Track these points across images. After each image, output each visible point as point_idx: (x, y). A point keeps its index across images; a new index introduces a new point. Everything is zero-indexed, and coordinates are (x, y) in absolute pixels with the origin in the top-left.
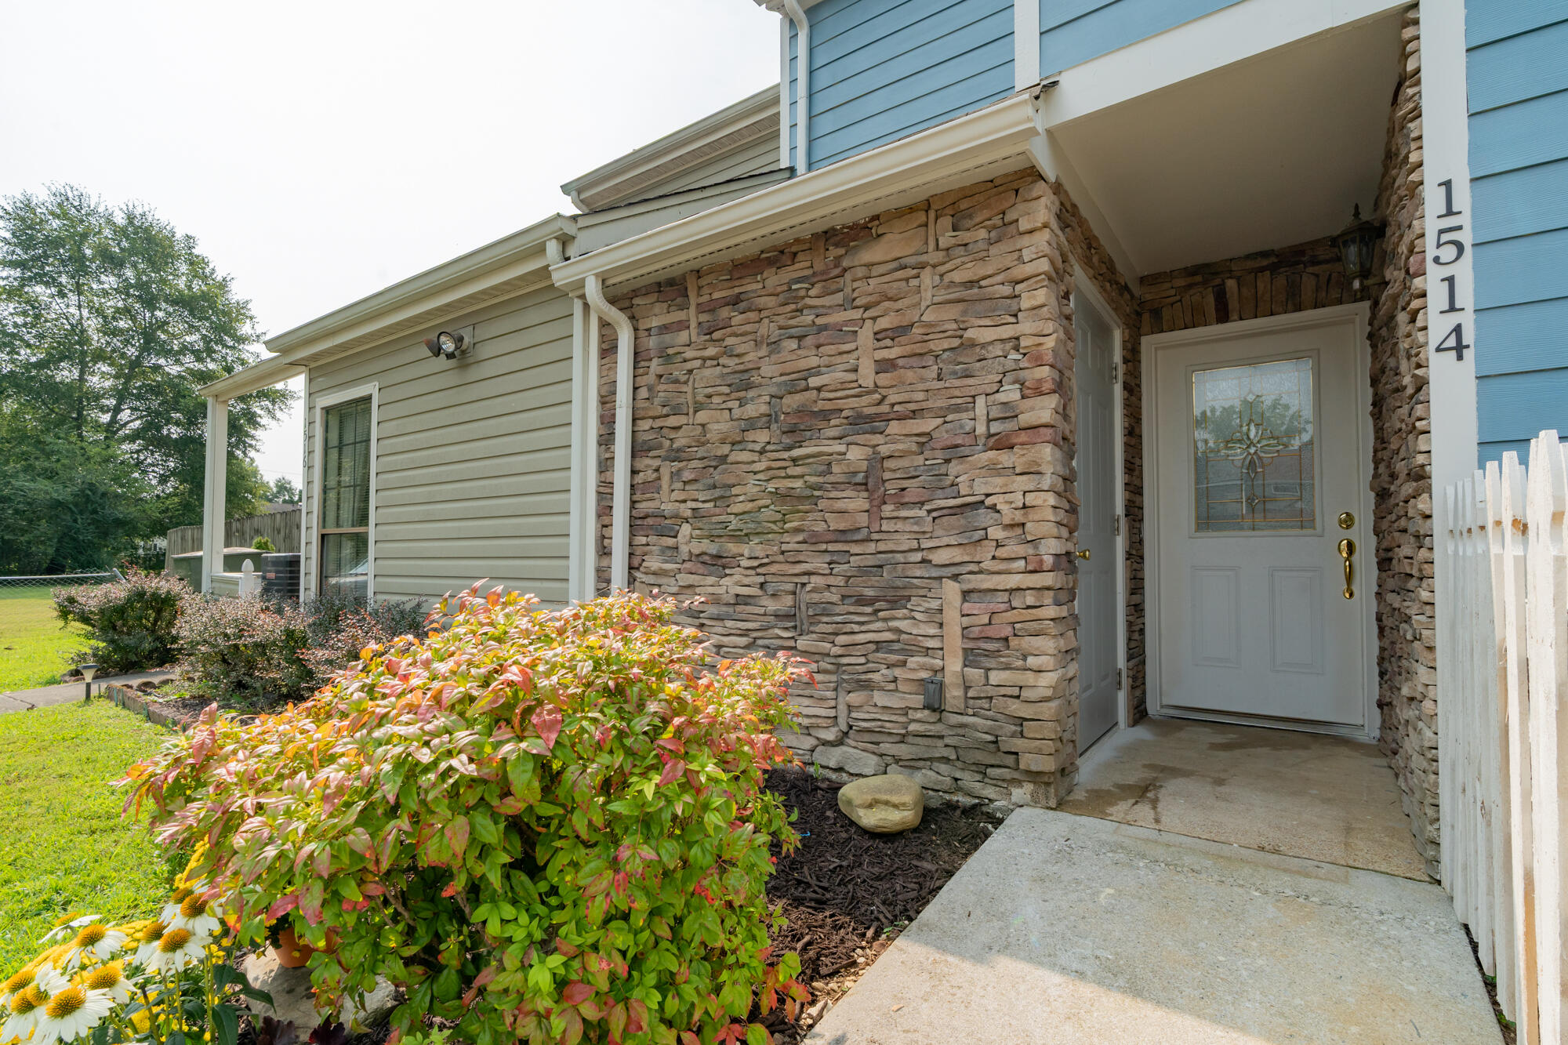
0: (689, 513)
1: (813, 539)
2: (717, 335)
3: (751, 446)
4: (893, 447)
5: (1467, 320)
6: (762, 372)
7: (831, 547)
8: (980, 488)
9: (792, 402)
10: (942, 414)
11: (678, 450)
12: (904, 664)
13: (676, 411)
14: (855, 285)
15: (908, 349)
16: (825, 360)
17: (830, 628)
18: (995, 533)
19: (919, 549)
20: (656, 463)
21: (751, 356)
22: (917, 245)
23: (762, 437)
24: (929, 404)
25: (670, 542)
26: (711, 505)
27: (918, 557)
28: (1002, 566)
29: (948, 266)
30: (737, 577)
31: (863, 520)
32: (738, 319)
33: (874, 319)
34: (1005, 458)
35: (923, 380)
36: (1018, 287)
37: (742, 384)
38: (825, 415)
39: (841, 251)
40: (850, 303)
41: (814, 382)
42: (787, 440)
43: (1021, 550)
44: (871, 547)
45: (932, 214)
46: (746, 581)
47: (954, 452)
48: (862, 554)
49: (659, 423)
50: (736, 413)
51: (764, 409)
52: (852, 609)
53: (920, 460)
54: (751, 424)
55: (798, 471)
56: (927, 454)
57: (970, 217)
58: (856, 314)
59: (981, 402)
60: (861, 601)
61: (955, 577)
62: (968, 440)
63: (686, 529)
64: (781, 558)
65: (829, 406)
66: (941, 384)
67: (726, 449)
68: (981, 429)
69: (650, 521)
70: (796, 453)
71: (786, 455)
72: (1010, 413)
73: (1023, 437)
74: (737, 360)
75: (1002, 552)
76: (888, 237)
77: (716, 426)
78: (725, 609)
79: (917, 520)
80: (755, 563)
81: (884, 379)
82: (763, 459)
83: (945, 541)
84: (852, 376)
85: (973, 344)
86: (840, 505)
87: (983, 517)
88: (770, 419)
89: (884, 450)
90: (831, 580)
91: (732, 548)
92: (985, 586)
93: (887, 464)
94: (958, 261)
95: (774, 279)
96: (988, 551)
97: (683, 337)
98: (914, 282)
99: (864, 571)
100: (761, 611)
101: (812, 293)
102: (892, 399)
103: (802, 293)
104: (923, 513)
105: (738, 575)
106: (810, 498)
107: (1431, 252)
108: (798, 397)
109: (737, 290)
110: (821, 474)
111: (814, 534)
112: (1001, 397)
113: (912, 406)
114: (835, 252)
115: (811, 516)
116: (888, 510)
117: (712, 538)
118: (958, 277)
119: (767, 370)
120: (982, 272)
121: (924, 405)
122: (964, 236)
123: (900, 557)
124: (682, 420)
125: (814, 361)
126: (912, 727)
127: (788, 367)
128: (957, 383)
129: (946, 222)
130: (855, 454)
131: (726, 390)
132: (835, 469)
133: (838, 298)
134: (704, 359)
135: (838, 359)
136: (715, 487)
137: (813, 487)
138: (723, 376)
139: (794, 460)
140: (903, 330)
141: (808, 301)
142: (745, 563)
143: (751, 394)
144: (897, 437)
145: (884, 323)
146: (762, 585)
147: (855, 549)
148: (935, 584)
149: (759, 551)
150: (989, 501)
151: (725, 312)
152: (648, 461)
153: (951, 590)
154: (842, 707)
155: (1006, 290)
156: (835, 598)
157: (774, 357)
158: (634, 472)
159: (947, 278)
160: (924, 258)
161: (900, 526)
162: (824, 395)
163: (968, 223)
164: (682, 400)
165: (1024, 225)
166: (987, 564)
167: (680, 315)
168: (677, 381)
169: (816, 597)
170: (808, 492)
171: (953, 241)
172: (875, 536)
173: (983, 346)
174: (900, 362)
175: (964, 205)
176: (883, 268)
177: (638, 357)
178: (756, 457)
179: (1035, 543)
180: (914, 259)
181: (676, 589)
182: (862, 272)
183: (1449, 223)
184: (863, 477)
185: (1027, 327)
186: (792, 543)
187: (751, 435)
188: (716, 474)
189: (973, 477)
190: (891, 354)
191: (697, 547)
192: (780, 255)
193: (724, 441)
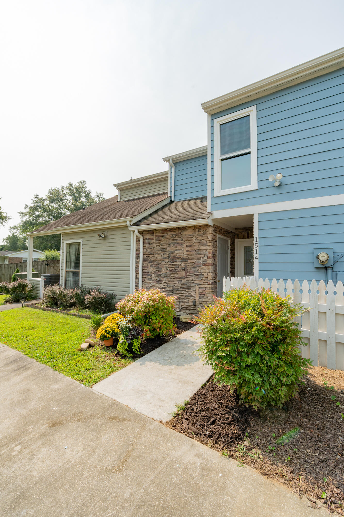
0: (154, 272)
1: (176, 278)
2: (159, 241)
3: (165, 262)
4: (189, 264)
5: (258, 255)
8: (202, 272)
9: (172, 255)
10: (196, 259)
11: (152, 261)
12: (190, 298)
13: (151, 254)
14: (183, 237)
15: (191, 249)
16: (178, 249)
17: (178, 293)
18: (204, 279)
19: (193, 281)
20: (148, 263)
21: (165, 246)
22: (193, 232)
23: (167, 260)
25: (150, 277)
26: (158, 271)
27: (192, 282)
28: (204, 284)
29: (197, 237)
30: (163, 284)
31: (184, 275)
32: (163, 239)
33: (186, 243)
34: (205, 267)
35: (193, 254)
36: (207, 242)
37: (164, 251)
38: (178, 258)
39: (181, 231)
40: (182, 240)
41: (176, 252)
42: (171, 261)
43: (207, 281)
44: (185, 280)
45: (195, 228)
47: (198, 266)
48: (184, 281)
49: (148, 256)
50: (163, 256)
51: (168, 256)
52: (182, 290)
53: (193, 266)
54: (165, 258)
55: (173, 266)
57: (201, 230)
58: (183, 242)
59: (202, 258)
60: (184, 288)
61: (198, 285)
62: (200, 264)
63: (153, 275)
64: (170, 281)
65: (179, 256)
66: (196, 255)
67: (161, 262)
68: (202, 263)
69: (146, 273)
70: (173, 264)
71: (171, 264)
72: (206, 261)
73: (208, 264)
74: (163, 247)
75: (204, 282)
76: (189, 230)
77: (159, 258)
79: (192, 276)
80: (166, 282)
81: (188, 253)
82: (167, 264)
83: (196, 279)
84: (182, 252)
86: (180, 273)
87: (202, 276)
88: (169, 257)
89: (187, 264)
90: (179, 285)
91: (162, 279)
92: (202, 287)
93: (188, 267)
94: (199, 236)
95: (169, 233)
96: (202, 281)
97: (153, 241)
98: (192, 238)
99: (184, 284)
100: (167, 290)
101: (176, 237)
102: (189, 256)
103: (174, 237)
104: (193, 275)
105: (163, 283)
106: (175, 271)
107: (255, 246)
108: (173, 254)
109: (163, 234)
110: (177, 268)
111: (176, 277)
112: (205, 258)
113: (192, 258)
114: (180, 231)
115: (175, 274)
116: (188, 274)
117: (158, 277)
118: (199, 239)
119: (168, 249)
120: (202, 239)
121: (193, 258)
122: (200, 233)
123: (189, 282)
124: (153, 256)
125: (176, 249)
126: (191, 308)
127: (172, 249)
128: (199, 255)
129: (197, 230)
130: (183, 265)
131: (161, 251)
132: (180, 267)
133: (180, 239)
134: (157, 246)
135: (180, 249)
136: (159, 268)
137: (176, 270)
138: (160, 249)
140: (191, 246)
141: (176, 239)
142: (164, 282)
143: (165, 253)
144: (189, 263)
145: (187, 244)
146: (167, 285)
147: (183, 280)
148: (195, 286)
149: (166, 280)
150: (203, 274)
151: (161, 238)
152: (146, 262)
153: (197, 287)
154: (180, 306)
155: (206, 242)
156: (179, 288)
157: (169, 247)
158: (143, 264)
159: (197, 238)
160: (194, 235)
161: (190, 277)
162: (178, 254)
163: (200, 231)
164: (153, 252)
165: (208, 233)
166: (202, 283)
167: (152, 237)
168: (151, 249)
169: (176, 288)
170: (175, 270)
171: (198, 233)
172: (186, 278)
173: (202, 250)
174: (190, 251)
175: (200, 228)
176: (187, 235)
177: (144, 243)
178: (166, 264)
179: (209, 280)
180: (192, 235)
181: (151, 286)
182: (184, 235)
183: (256, 243)
184: (183, 269)
185: (208, 248)
186: (172, 278)
187: (165, 260)
188: (159, 265)
189: (200, 270)
190: (189, 249)
191: (155, 278)
192: (171, 230)
193: (160, 260)
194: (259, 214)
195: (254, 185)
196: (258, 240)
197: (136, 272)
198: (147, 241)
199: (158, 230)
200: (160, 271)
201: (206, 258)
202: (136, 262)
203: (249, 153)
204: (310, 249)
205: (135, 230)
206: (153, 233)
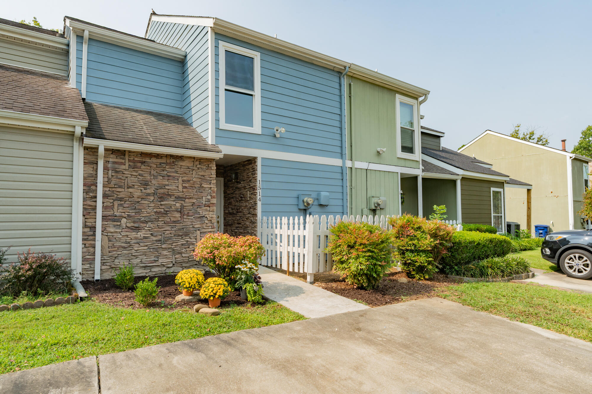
0: (126, 216)
1: (167, 223)
2: (136, 169)
3: (148, 200)
4: (187, 204)
5: (260, 197)
6: (152, 182)
7: (171, 225)
8: (204, 214)
9: (162, 191)
10: (196, 199)
11: (121, 198)
12: (189, 247)
13: (120, 187)
14: (178, 168)
15: (190, 185)
16: (170, 183)
17: (172, 242)
18: (206, 222)
19: (192, 225)
20: (112, 201)
21: (149, 178)
22: (192, 165)
23: (152, 198)
24: (194, 197)
25: (119, 223)
26: (134, 214)
27: (192, 226)
28: (207, 228)
29: (198, 171)
30: (143, 233)
31: (180, 219)
32: (143, 167)
33: (182, 177)
34: (208, 208)
35: (193, 192)
37: (145, 184)
38: (170, 195)
39: (175, 160)
40: (177, 172)
41: (167, 187)
42: (159, 200)
43: (211, 225)
44: (182, 224)
45: (195, 160)
46: (147, 233)
47: (199, 206)
49: (113, 189)
50: (144, 191)
51: (153, 192)
52: (176, 238)
53: (192, 207)
54: (149, 195)
55: (163, 207)
56: (194, 206)
57: (203, 163)
58: (179, 175)
59: (204, 198)
60: (179, 236)
61: (198, 230)
62: (202, 204)
63: (124, 221)
64: (157, 227)
65: (172, 194)
66: (196, 193)
67: (140, 200)
68: (204, 203)
69: (110, 217)
70: (162, 203)
71: (159, 203)
72: (209, 200)
73: (211, 205)
74: (143, 178)
75: (208, 225)
76: (186, 161)
77: (136, 193)
78: (139, 240)
79: (192, 219)
80: (150, 229)
81: (184, 190)
82: (152, 203)
83: (197, 223)
84: (177, 188)
85: (203, 187)
86: (174, 215)
87: (204, 219)
88: (154, 194)
89: (185, 205)
90: (171, 232)
91: (142, 225)
92: (205, 231)
93: (185, 207)
94: (200, 171)
95: (154, 160)
96: (205, 225)
97: (123, 167)
98: (191, 172)
99: (179, 229)
100: (152, 240)
101: (167, 167)
102: (187, 194)
103: (164, 167)
104: (192, 218)
106: (166, 213)
107: (258, 188)
109: (144, 160)
110: (169, 208)
112: (208, 198)
113: (191, 197)
114: (172, 160)
115: (167, 218)
116: (185, 217)
117: (134, 222)
118: (200, 174)
119: (154, 182)
120: (205, 174)
121: (193, 197)
122: (202, 167)
123: (188, 226)
124: (123, 190)
125: (167, 183)
126: (190, 260)
127: (160, 183)
128: (200, 194)
130: (178, 205)
131: (140, 185)
132: (173, 207)
133: (173, 170)
134: (132, 175)
135: (173, 184)
136: (135, 209)
137: (167, 211)
138: (139, 181)
139: (161, 204)
140: (189, 181)
141: (166, 169)
142: (146, 229)
143: (148, 187)
144: (187, 203)
145: (185, 179)
146: (152, 234)
147: (177, 225)
148: (195, 231)
149: (152, 225)
150: (205, 216)
151: (139, 164)
152: (107, 200)
153: (198, 232)
154: (174, 259)
155: (209, 179)
156: (173, 236)
157: (156, 180)
158: (103, 203)
159: (198, 173)
160: (193, 168)
161: (187, 220)
162: (169, 191)
163: (202, 164)
164: (123, 184)
165: (212, 168)
166: (205, 227)
167: (123, 161)
168: (120, 179)
169: (168, 236)
170: (165, 212)
171: (199, 167)
172: (183, 222)
173: (205, 188)
174: (188, 187)
175: (202, 160)
176: (184, 167)
177: (106, 169)
178: (149, 203)
179: (213, 224)
180: (191, 168)
181: (121, 237)
182: (180, 166)
183: (259, 185)
184: (179, 210)
185: (212, 186)
186: (160, 224)
187: (149, 197)
188: (136, 207)
189: (202, 212)
190: (187, 185)
191: (129, 225)
192: (158, 156)
193: (138, 198)
194: (262, 158)
195: (257, 128)
196: (261, 183)
197: (84, 215)
198: (110, 165)
199: (134, 152)
200: (139, 212)
201: (209, 197)
202: (84, 198)
203: (252, 95)
204: (295, 194)
205: (98, 146)
206: (125, 155)
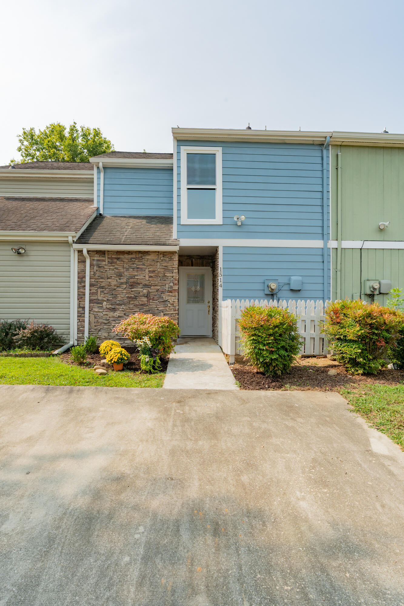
0: (106, 300)
1: (136, 306)
2: (113, 264)
3: (122, 287)
4: (152, 291)
5: (222, 283)
6: (125, 274)
7: (140, 307)
8: (167, 298)
9: (131, 280)
10: (161, 286)
11: (103, 286)
13: (102, 278)
14: (145, 262)
15: (155, 275)
16: (138, 274)
18: (169, 305)
20: (97, 289)
21: (122, 270)
22: (157, 258)
23: (125, 286)
24: (159, 284)
25: (101, 305)
26: (112, 298)
27: (156, 309)
28: (170, 310)
31: (146, 302)
32: (118, 262)
33: (148, 268)
34: (171, 294)
35: (157, 280)
36: (173, 269)
37: (120, 275)
38: (139, 284)
39: (142, 255)
40: (144, 265)
41: (136, 277)
42: (130, 287)
43: (173, 308)
44: (148, 307)
45: (159, 254)
46: (121, 313)
47: (163, 292)
48: (146, 308)
49: (97, 280)
50: (119, 281)
51: (125, 281)
53: (157, 293)
54: (122, 283)
55: (133, 293)
56: (158, 292)
57: (166, 256)
58: (145, 267)
59: (167, 285)
61: (162, 312)
62: (165, 291)
63: (105, 303)
64: (129, 309)
65: (140, 282)
66: (160, 281)
67: (116, 287)
68: (167, 289)
69: (94, 301)
70: (132, 290)
71: (130, 290)
72: (171, 287)
73: (174, 291)
74: (118, 270)
75: (170, 308)
76: (152, 255)
77: (113, 283)
78: (115, 319)
79: (156, 303)
80: (123, 310)
81: (150, 279)
82: (125, 290)
83: (161, 306)
84: (144, 278)
85: (166, 276)
86: (142, 300)
87: (167, 303)
88: (126, 283)
89: (150, 291)
91: (117, 307)
92: (167, 313)
93: (151, 293)
94: (164, 262)
95: (126, 256)
96: (168, 308)
97: (104, 263)
98: (156, 264)
101: (136, 261)
102: (152, 283)
103: (134, 261)
105: (119, 312)
106: (135, 298)
107: (219, 275)
108: (133, 279)
109: (118, 257)
110: (138, 294)
111: (136, 305)
112: (170, 285)
113: (155, 284)
114: (140, 255)
115: (136, 301)
116: (151, 301)
117: (112, 305)
118: (164, 265)
119: (126, 273)
120: (168, 265)
121: (157, 284)
122: (165, 259)
123: (153, 309)
124: (104, 280)
125: (136, 274)
127: (130, 274)
128: (163, 281)
129: (162, 255)
130: (145, 291)
131: (116, 276)
132: (141, 293)
133: (141, 263)
134: (110, 269)
135: (141, 274)
136: (113, 295)
137: (136, 296)
138: (115, 273)
139: (132, 291)
140: (154, 271)
141: (136, 263)
142: (120, 310)
143: (122, 277)
144: (153, 289)
145: (150, 269)
146: (124, 314)
147: (144, 307)
148: (159, 313)
149: (124, 307)
150: (168, 300)
151: (115, 260)
152: (93, 288)
153: (162, 314)
155: (171, 269)
157: (127, 272)
158: (90, 290)
159: (162, 264)
160: (158, 260)
161: (153, 304)
162: (138, 280)
164: (104, 276)
165: (174, 260)
166: (168, 310)
167: (104, 258)
168: (102, 272)
170: (135, 297)
171: (163, 259)
172: (149, 305)
173: (168, 276)
174: (153, 277)
175: (165, 254)
176: (150, 260)
177: (91, 265)
178: (123, 290)
179: (175, 307)
180: (156, 260)
181: (102, 315)
182: (146, 260)
183: (221, 272)
184: (146, 295)
185: (174, 275)
186: (131, 306)
187: (122, 285)
188: (113, 292)
189: (165, 297)
190: (152, 275)
191: (108, 307)
192: (129, 253)
193: (115, 286)
194: (223, 246)
195: (218, 220)
196: (222, 270)
197: (78, 299)
198: (95, 262)
199: (111, 251)
200: (115, 297)
201: (172, 284)
202: (78, 287)
203: (214, 189)
204: (261, 279)
205: (83, 249)
206: (105, 254)
